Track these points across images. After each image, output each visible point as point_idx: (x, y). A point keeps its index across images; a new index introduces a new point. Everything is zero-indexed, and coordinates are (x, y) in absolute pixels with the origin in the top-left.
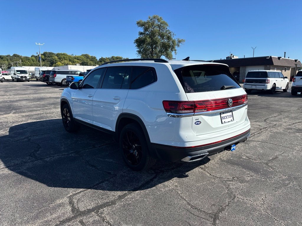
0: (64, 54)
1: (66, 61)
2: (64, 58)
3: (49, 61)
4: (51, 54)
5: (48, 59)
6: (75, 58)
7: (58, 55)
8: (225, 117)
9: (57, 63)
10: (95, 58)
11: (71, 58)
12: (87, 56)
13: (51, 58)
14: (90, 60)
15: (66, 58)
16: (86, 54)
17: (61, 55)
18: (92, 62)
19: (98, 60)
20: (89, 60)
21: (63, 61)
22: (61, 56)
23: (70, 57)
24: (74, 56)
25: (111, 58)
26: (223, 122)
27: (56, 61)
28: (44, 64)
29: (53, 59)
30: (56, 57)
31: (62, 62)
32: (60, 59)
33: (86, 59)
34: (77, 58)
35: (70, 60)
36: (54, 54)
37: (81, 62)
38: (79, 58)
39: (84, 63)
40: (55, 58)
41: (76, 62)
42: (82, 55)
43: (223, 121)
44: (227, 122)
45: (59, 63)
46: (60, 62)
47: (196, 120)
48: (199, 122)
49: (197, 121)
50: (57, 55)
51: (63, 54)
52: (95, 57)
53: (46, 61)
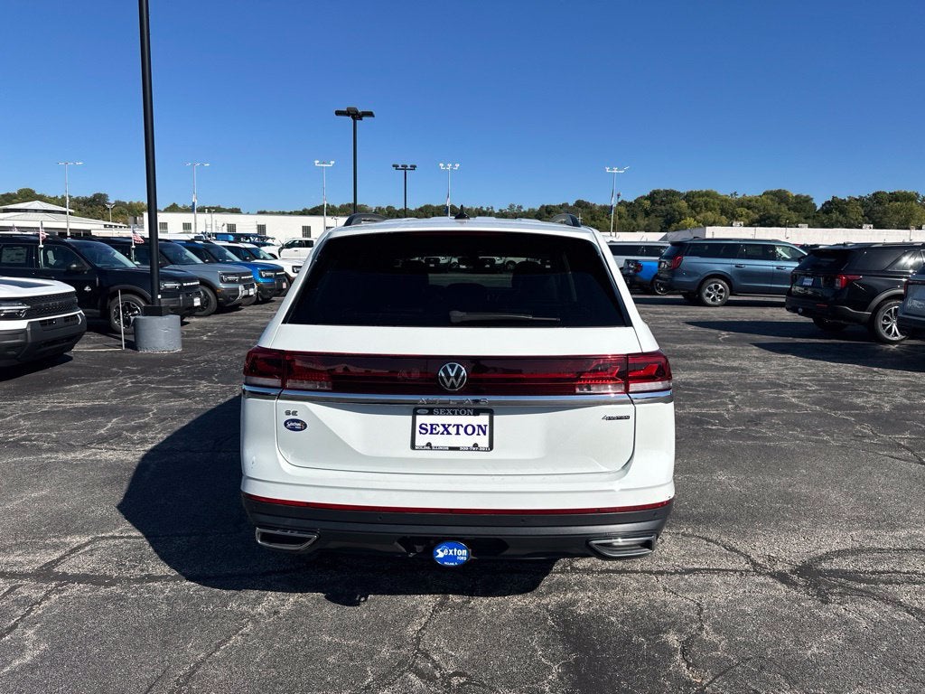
0: (708, 194)
1: (710, 213)
2: (706, 204)
3: (660, 216)
4: (671, 194)
5: (661, 210)
6: (741, 203)
7: (689, 197)
8: (441, 429)
9: (682, 222)
10: (807, 200)
11: (726, 206)
12: (780, 196)
13: (668, 206)
14: (789, 209)
15: (714, 204)
16: (780, 191)
17: (699, 197)
18: (794, 216)
19: (818, 208)
20: (784, 208)
21: (702, 215)
22: (697, 199)
23: (726, 200)
24: (738, 197)
25: (870, 199)
26: (418, 443)
27: (680, 214)
28: (647, 225)
29: (674, 210)
30: (684, 204)
31: (698, 217)
32: (693, 208)
33: (776, 205)
34: (747, 204)
35: (723, 212)
36: (678, 194)
37: (757, 216)
38: (753, 203)
39: (769, 218)
40: (678, 206)
41: (742, 216)
42: (764, 194)
43: (421, 440)
44: (437, 449)
45: (690, 220)
46: (694, 217)
47: (288, 413)
48: (298, 421)
49: (291, 417)
50: (686, 197)
51: (707, 191)
52: (807, 197)
53: (653, 215)
